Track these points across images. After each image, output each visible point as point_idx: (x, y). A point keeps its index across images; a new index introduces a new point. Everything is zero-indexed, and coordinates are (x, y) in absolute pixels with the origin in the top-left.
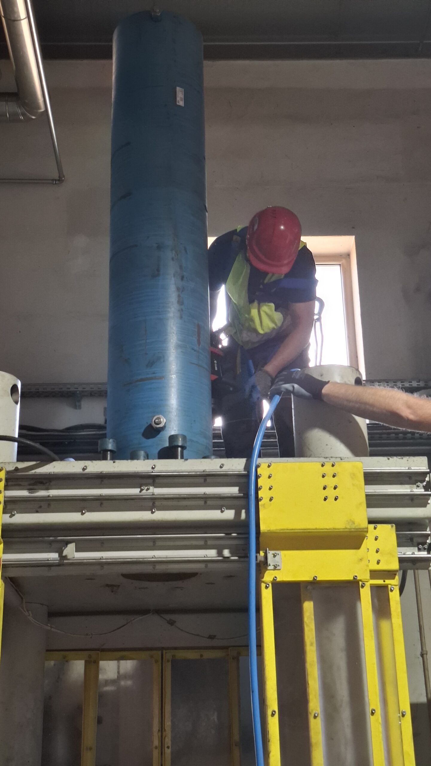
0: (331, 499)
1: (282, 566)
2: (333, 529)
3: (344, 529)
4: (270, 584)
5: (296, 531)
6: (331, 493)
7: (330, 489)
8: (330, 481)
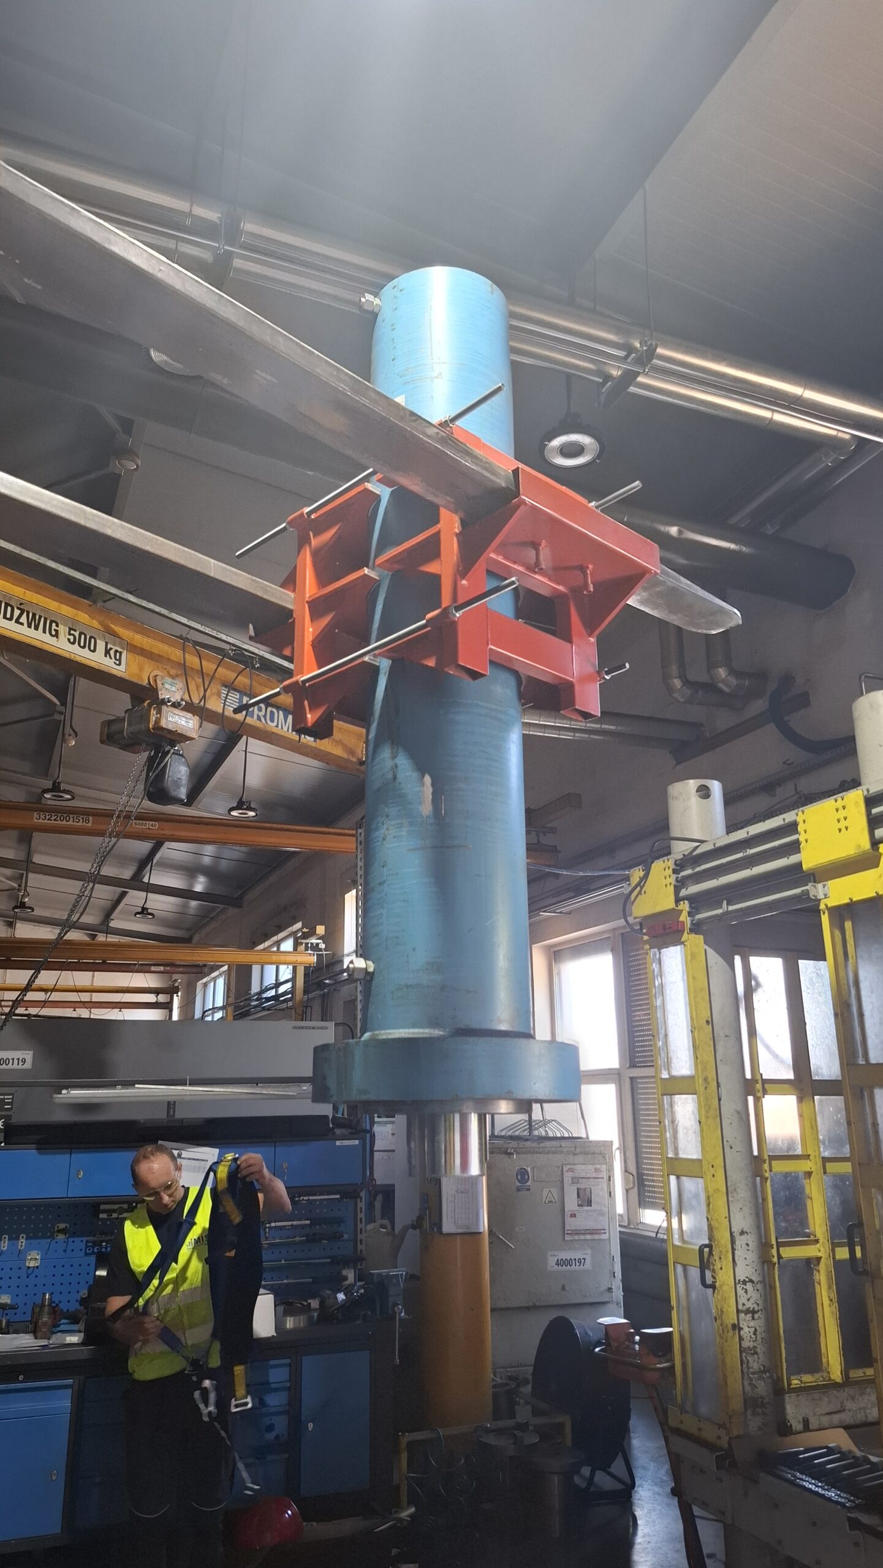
0: (844, 830)
1: (830, 894)
2: (848, 857)
3: (854, 855)
4: (826, 911)
6: (843, 824)
7: (842, 820)
8: (842, 814)
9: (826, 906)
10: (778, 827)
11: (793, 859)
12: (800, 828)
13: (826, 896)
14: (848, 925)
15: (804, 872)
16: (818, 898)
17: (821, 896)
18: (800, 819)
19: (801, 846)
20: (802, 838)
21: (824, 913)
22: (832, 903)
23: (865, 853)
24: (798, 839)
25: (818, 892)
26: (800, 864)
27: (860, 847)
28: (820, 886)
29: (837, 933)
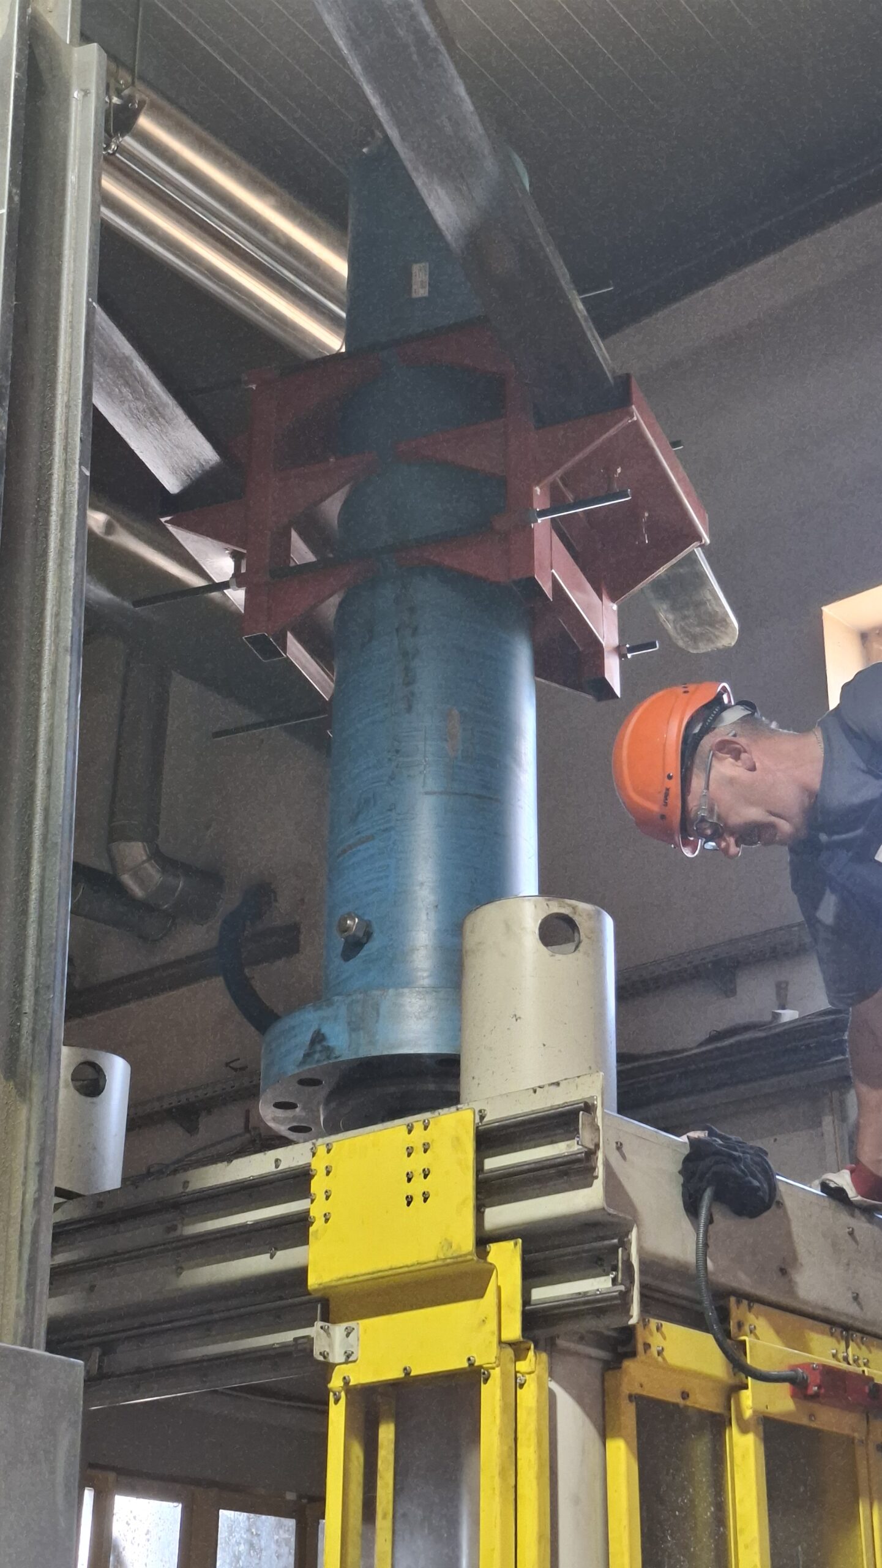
0: (418, 1200)
1: (359, 1354)
2: (418, 1264)
3: (434, 1261)
4: (343, 1394)
5: (361, 1278)
6: (418, 1186)
7: (418, 1178)
8: (419, 1162)
9: (346, 1381)
10: (262, 1177)
11: (286, 1259)
12: (317, 1186)
13: (348, 1358)
14: (387, 1433)
15: (308, 1293)
16: (331, 1360)
17: (337, 1357)
18: (318, 1165)
19: (311, 1229)
20: (316, 1210)
21: (337, 1401)
22: (361, 1375)
23: (459, 1260)
24: (308, 1211)
25: (331, 1345)
26: (301, 1273)
27: (450, 1245)
28: (338, 1330)
29: (358, 1452)
